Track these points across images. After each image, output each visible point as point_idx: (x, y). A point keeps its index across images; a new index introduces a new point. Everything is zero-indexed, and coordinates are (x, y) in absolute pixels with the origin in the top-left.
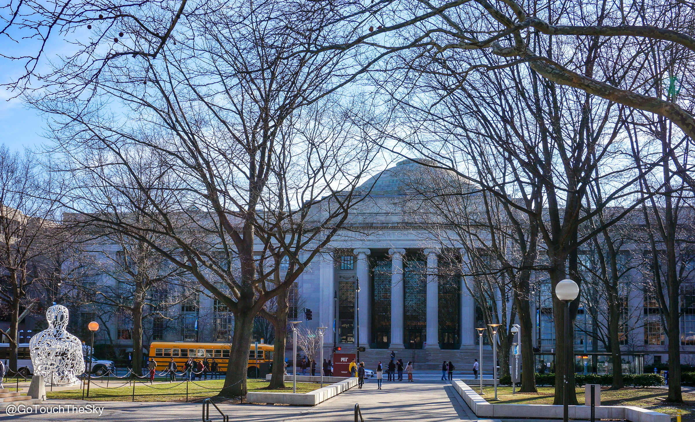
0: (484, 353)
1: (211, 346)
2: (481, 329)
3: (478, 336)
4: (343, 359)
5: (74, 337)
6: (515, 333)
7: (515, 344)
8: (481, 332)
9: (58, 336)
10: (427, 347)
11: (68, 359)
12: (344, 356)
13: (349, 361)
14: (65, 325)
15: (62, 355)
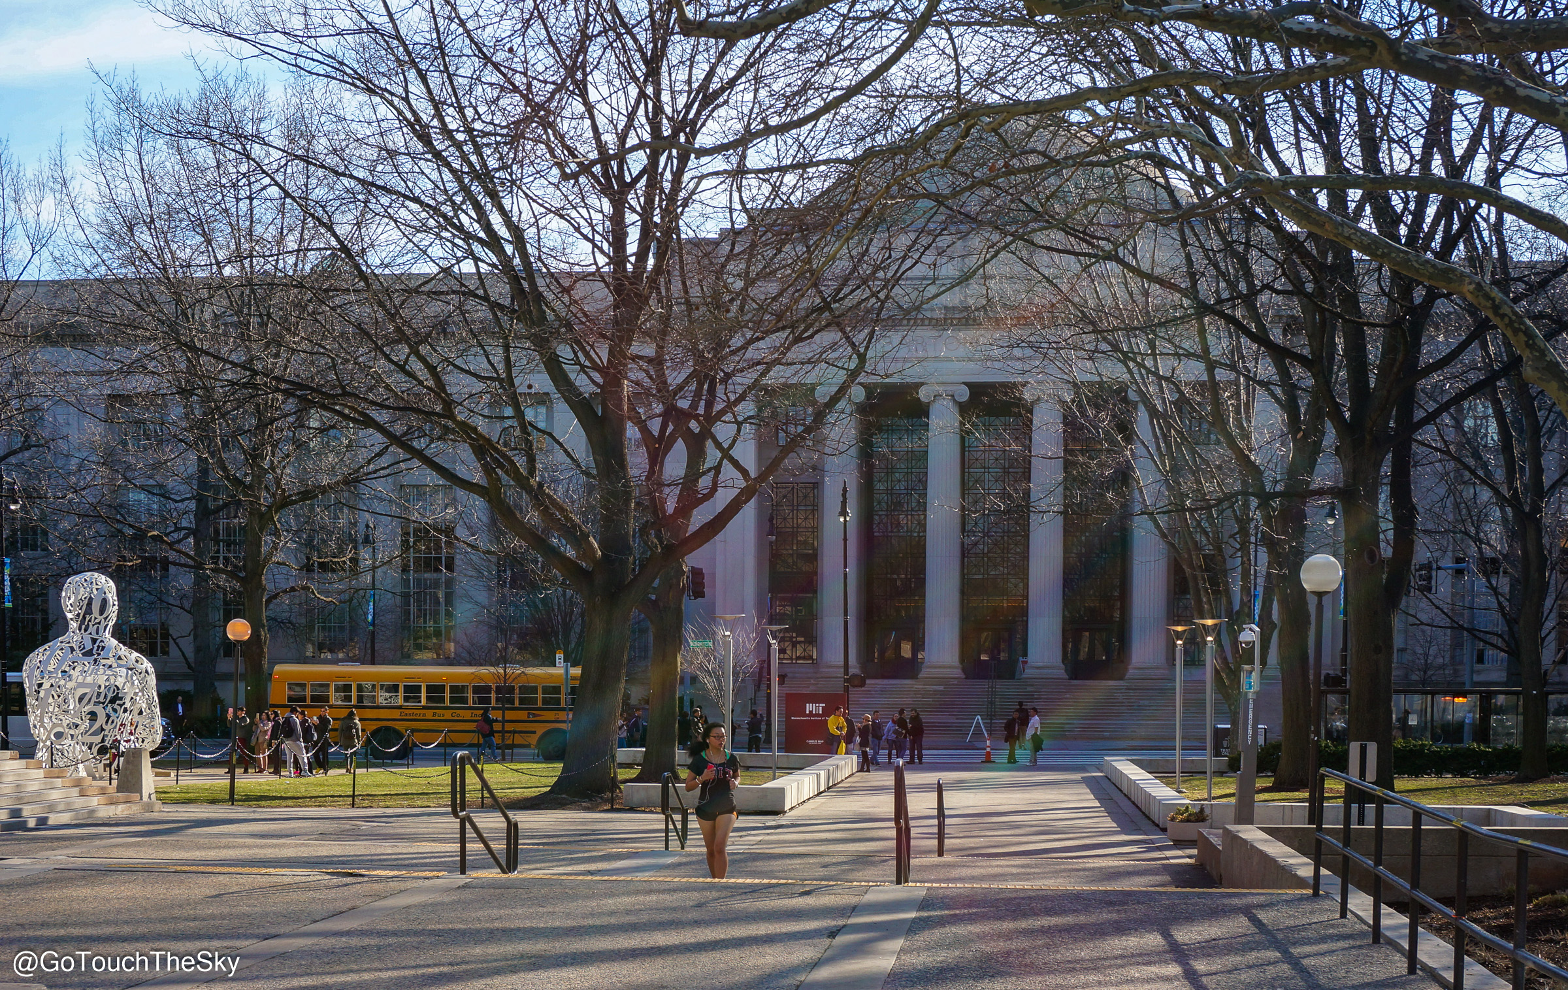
0: (1185, 691)
1: (441, 675)
2: (1180, 629)
3: (1175, 645)
4: (810, 707)
5: (135, 654)
6: (1247, 643)
7: (1247, 667)
8: (1179, 635)
9: (93, 652)
10: (1029, 672)
11: (125, 710)
12: (814, 698)
13: (827, 712)
14: (111, 624)
15: (113, 701)
